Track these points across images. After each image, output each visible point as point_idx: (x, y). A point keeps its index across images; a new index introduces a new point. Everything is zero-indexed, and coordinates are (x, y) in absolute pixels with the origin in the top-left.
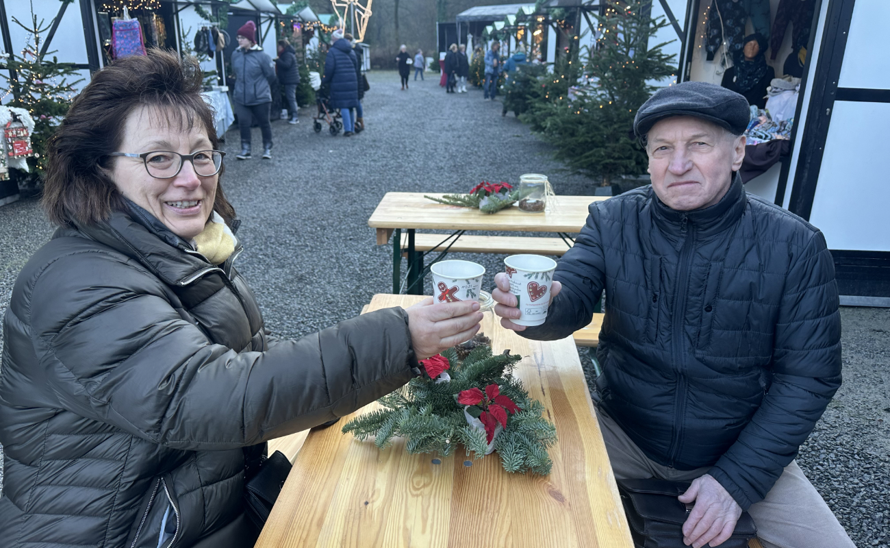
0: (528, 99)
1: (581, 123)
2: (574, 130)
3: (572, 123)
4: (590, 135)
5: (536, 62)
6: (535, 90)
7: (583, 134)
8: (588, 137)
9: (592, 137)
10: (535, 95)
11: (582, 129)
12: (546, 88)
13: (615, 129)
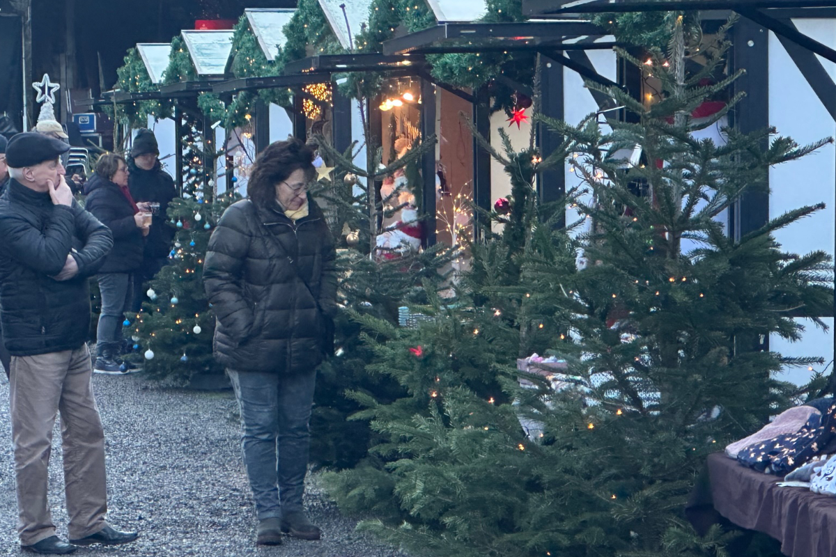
0: (356, 406)
1: (534, 486)
2: (510, 509)
3: (504, 486)
4: (566, 526)
5: (391, 240)
6: (383, 368)
7: (543, 523)
8: (561, 532)
9: (570, 534)
10: (386, 389)
11: (540, 506)
12: (427, 360)
13: (647, 502)
